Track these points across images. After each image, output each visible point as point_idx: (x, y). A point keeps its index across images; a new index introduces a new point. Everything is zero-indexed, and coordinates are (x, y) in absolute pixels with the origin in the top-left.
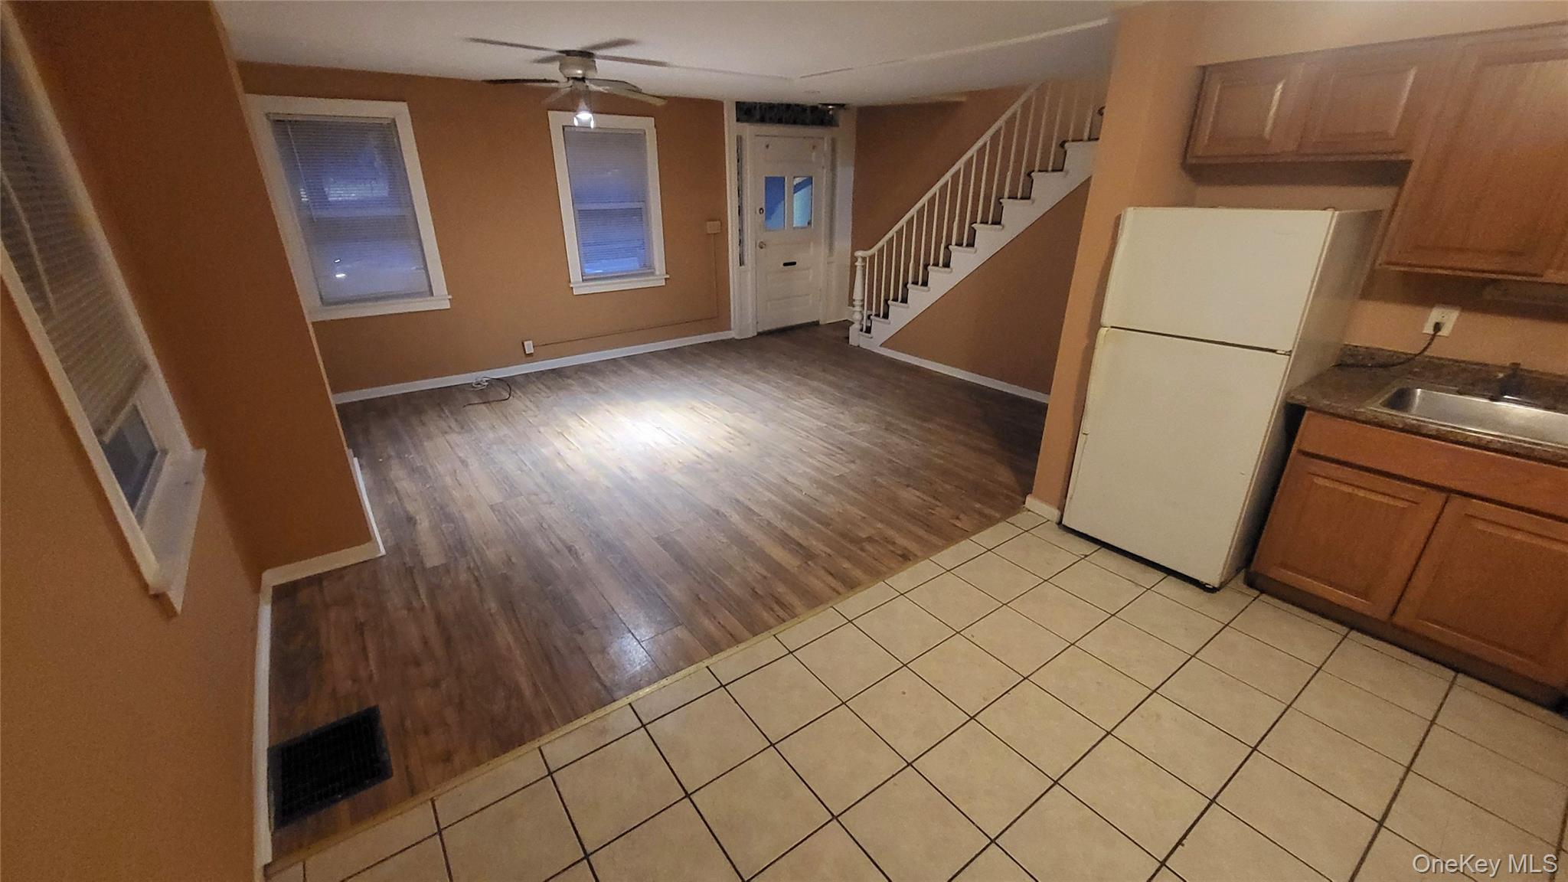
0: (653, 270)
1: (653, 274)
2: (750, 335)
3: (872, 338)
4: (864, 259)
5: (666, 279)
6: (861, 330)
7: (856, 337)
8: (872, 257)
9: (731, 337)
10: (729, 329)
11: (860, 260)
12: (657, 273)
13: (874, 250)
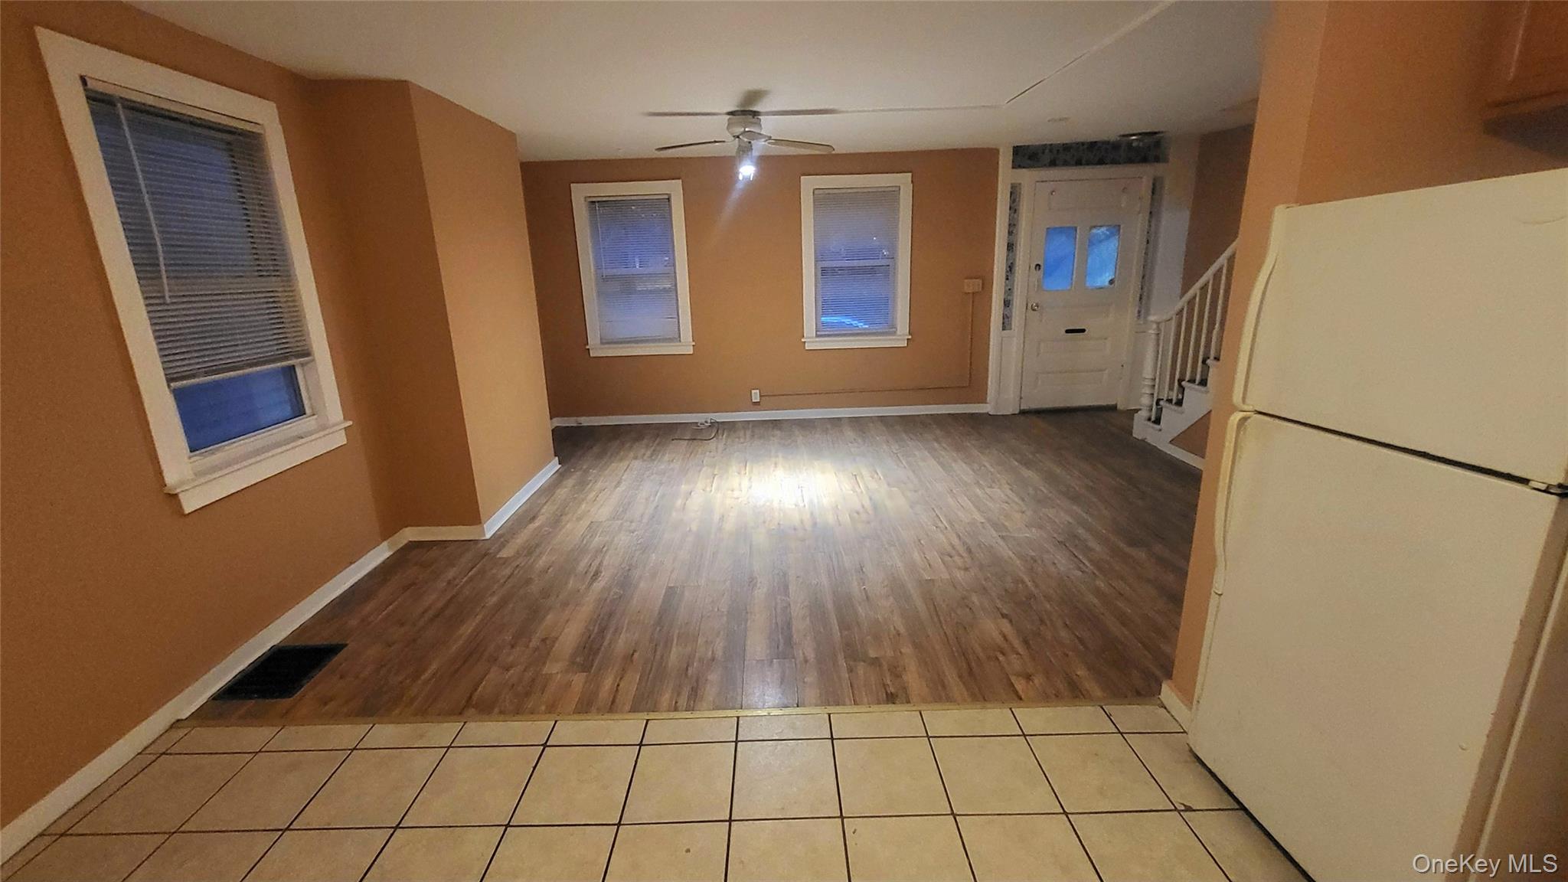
0: (894, 330)
1: (894, 333)
2: (1009, 411)
3: (1160, 430)
4: (1158, 325)
5: (908, 339)
6: (1149, 419)
7: (1141, 429)
9: (985, 411)
10: (984, 401)
11: (1154, 326)
12: (898, 333)
13: (1172, 313)
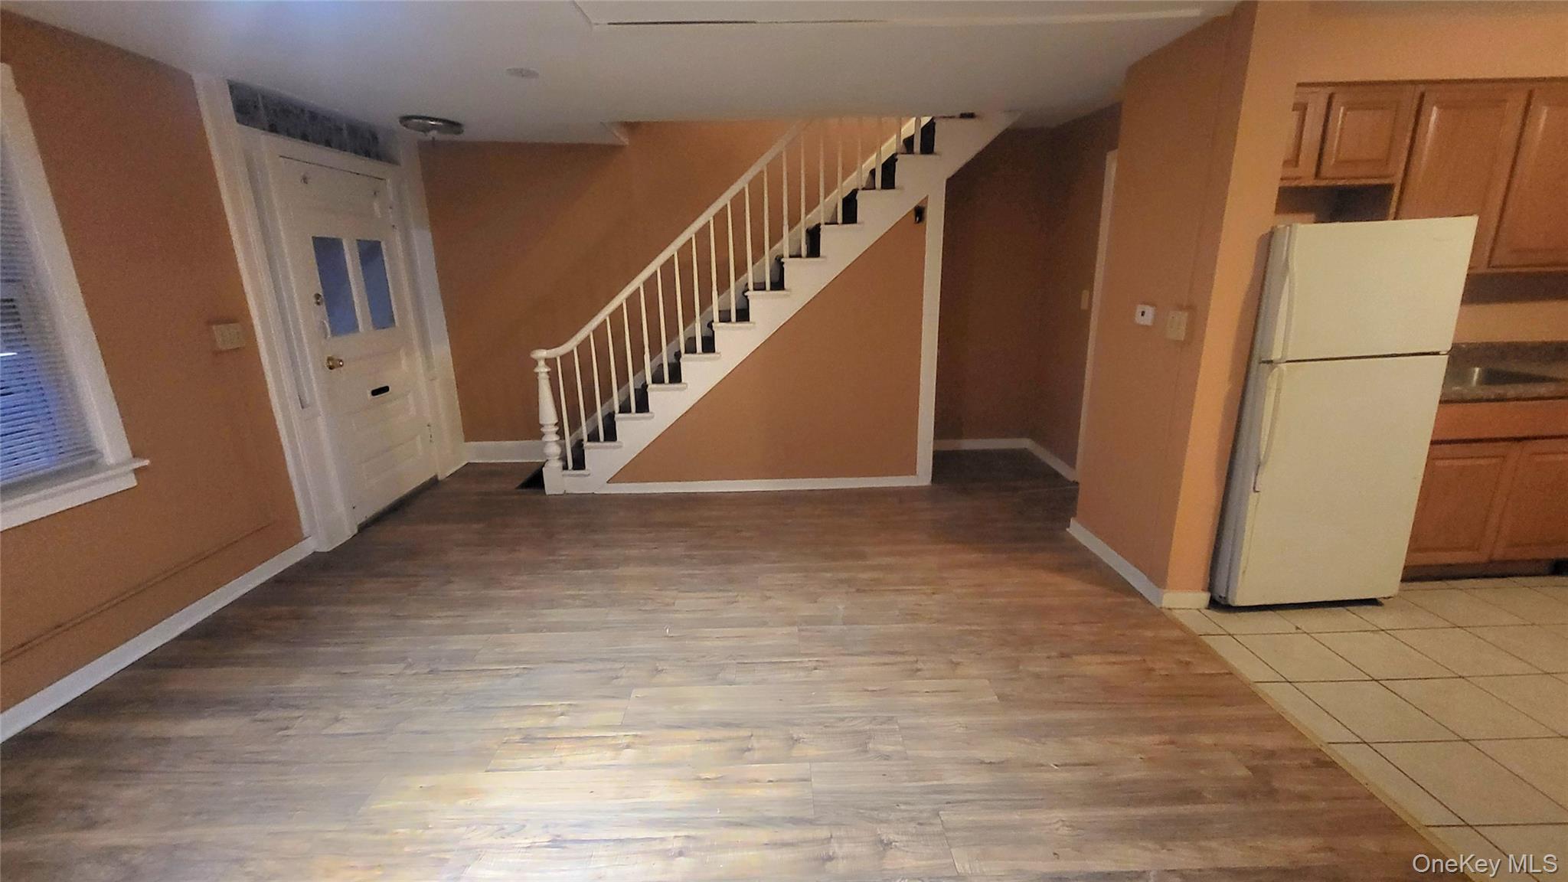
2: (346, 534)
3: (588, 475)
4: (550, 362)
5: (137, 471)
6: (565, 468)
7: (557, 481)
8: (567, 358)
9: (310, 553)
10: (301, 538)
11: (542, 363)
13: (571, 345)
